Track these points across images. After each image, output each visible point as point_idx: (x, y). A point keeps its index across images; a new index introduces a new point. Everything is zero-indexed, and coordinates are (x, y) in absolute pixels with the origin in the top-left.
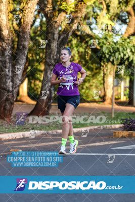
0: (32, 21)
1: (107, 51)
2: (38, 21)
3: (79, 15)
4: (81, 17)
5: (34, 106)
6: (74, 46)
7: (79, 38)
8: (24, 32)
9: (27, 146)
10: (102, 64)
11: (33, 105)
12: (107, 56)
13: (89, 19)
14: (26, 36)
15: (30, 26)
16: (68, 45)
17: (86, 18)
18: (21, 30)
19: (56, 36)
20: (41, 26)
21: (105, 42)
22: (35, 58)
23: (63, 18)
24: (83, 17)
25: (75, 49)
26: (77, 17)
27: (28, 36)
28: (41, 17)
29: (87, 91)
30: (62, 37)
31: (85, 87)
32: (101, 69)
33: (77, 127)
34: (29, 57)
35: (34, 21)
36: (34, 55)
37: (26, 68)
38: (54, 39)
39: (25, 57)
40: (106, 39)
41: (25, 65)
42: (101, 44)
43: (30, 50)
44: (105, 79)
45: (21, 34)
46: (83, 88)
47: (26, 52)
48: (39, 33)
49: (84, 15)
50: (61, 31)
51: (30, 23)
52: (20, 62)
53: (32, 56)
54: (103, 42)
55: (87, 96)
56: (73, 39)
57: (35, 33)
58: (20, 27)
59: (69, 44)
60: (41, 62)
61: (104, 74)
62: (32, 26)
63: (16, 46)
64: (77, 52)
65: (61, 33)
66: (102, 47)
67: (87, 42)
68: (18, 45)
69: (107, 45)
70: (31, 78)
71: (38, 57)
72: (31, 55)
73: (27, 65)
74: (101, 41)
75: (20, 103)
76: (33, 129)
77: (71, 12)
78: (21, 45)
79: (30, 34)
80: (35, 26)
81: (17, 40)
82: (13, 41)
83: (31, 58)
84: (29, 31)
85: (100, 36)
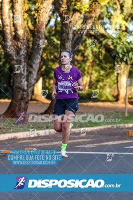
0: (47, 20)
1: (120, 51)
2: (53, 20)
3: (93, 15)
4: (96, 17)
5: (49, 105)
6: (88, 45)
7: (93, 38)
8: (39, 32)
9: (42, 145)
10: (116, 63)
11: (47, 104)
12: (121, 56)
13: (103, 19)
14: (40, 36)
15: (44, 26)
16: (82, 44)
17: (100, 18)
18: (36, 30)
19: (71, 36)
20: (56, 25)
21: (119, 42)
22: (49, 58)
23: (77, 18)
24: (97, 17)
25: (89, 49)
26: (91, 17)
27: (43, 36)
28: (55, 17)
29: (101, 91)
30: (76, 37)
31: (98, 86)
32: (114, 69)
33: (91, 126)
34: (43, 56)
35: (49, 21)
36: (48, 55)
37: (40, 68)
38: (68, 39)
39: (40, 57)
40: (120, 38)
41: (40, 64)
42: (115, 44)
43: (45, 49)
44: (119, 78)
45: (36, 34)
46: (96, 88)
47: (41, 52)
48: (53, 32)
49: (98, 15)
50: (75, 31)
51: (45, 23)
52: (34, 61)
53: (47, 56)
54: (117, 42)
55: (101, 96)
56: (87, 39)
57: (49, 32)
58: (35, 27)
59: (84, 44)
60: (56, 61)
61: (118, 74)
62: (47, 25)
63: (31, 46)
64: (91, 52)
65: (75, 33)
66: (115, 47)
67: (101, 42)
68: (33, 44)
69: (121, 46)
70: (45, 77)
71: (52, 57)
72: (45, 54)
73: (42, 64)
74: (115, 41)
75: (35, 102)
76: (47, 128)
77: (86, 12)
78: (36, 44)
79: (44, 34)
80: (49, 25)
81: (32, 39)
82: (28, 41)
83: (45, 58)
84: (44, 30)
85: (114, 36)
